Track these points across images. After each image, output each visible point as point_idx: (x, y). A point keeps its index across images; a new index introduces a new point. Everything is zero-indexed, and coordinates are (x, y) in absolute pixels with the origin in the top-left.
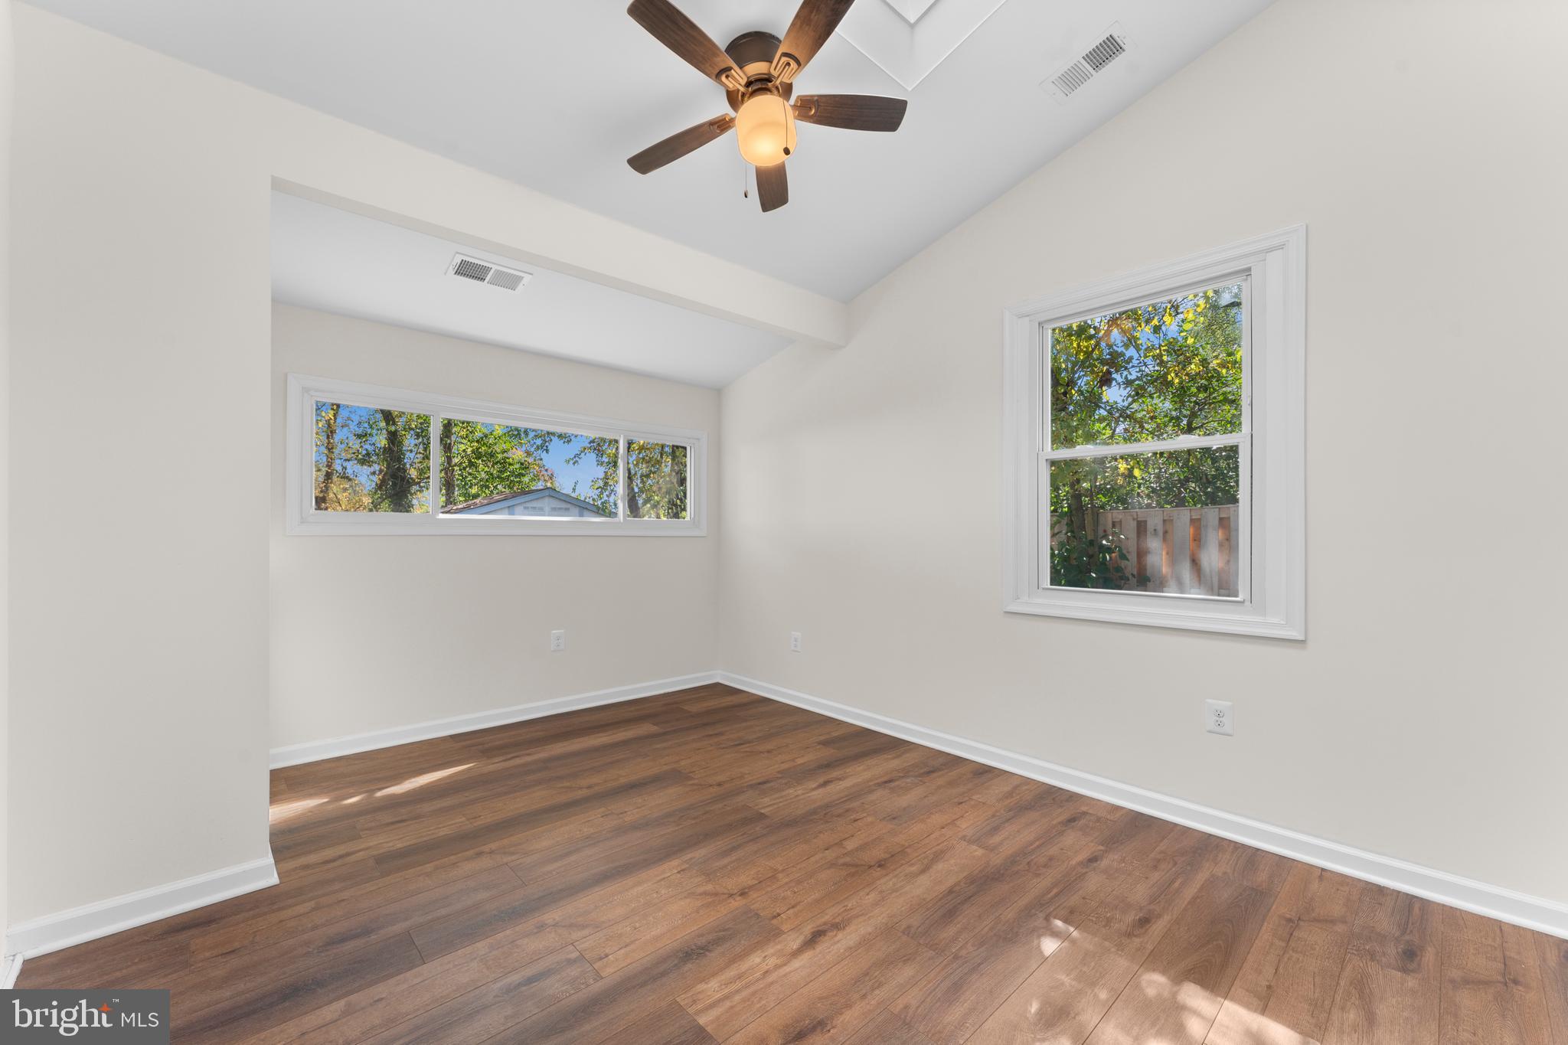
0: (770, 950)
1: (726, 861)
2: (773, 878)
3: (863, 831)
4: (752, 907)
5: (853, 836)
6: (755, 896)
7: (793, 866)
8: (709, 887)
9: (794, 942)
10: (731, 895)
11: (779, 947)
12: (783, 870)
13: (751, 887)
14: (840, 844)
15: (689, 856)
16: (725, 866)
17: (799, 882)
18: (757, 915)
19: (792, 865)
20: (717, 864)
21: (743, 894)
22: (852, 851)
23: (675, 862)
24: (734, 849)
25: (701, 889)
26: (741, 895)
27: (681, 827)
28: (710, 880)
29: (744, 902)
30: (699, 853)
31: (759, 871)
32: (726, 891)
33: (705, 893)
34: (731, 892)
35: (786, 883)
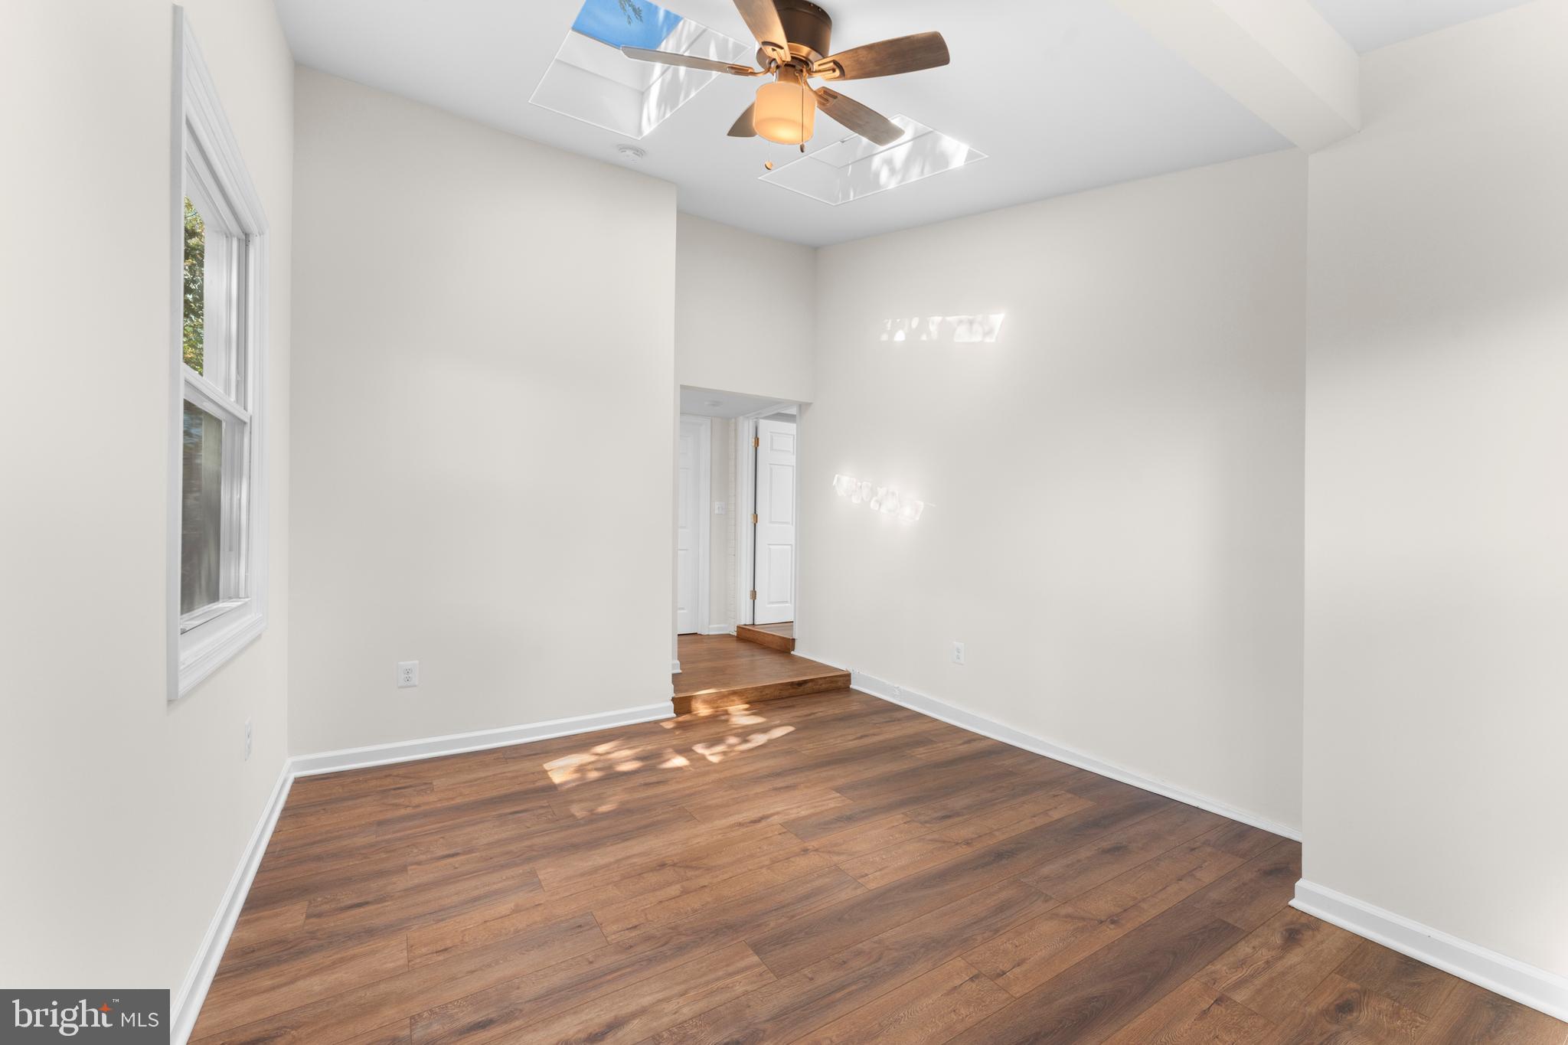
0: (793, 816)
1: (818, 883)
2: (774, 862)
3: (640, 910)
4: (800, 841)
5: (661, 902)
6: (795, 848)
7: (750, 870)
8: (835, 859)
9: (776, 819)
10: (817, 850)
11: (786, 817)
12: (761, 868)
13: (797, 855)
14: (685, 892)
15: (859, 892)
16: (819, 876)
17: (752, 856)
18: (796, 835)
19: (750, 873)
20: (827, 880)
21: (806, 851)
22: (677, 883)
23: (872, 886)
24: (807, 897)
25: (843, 858)
26: (808, 850)
27: (876, 938)
28: (835, 865)
29: (806, 844)
30: (846, 895)
31: (786, 869)
32: (821, 854)
33: (839, 854)
34: (815, 853)
35: (764, 855)
